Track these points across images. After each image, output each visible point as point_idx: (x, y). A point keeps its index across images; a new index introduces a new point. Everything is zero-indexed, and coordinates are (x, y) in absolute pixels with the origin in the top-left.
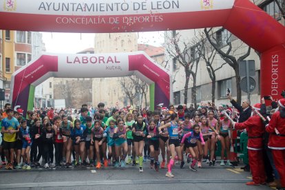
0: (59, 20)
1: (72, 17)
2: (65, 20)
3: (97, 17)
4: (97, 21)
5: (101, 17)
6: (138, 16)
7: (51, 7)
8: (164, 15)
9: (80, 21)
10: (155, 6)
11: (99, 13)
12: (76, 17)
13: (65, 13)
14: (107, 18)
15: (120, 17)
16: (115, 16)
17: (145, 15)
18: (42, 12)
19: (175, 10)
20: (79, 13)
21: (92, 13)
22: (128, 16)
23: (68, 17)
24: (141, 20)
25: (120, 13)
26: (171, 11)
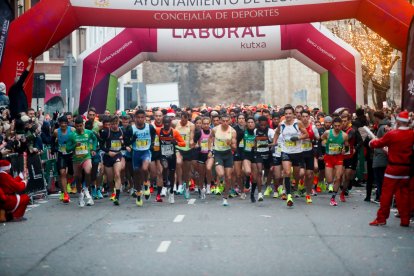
0: (158, 16)
1: (173, 13)
2: (165, 16)
3: (201, 12)
4: (201, 16)
5: (207, 12)
6: (249, 10)
7: (149, 2)
8: (281, 9)
9: (181, 16)
11: (204, 8)
12: (178, 12)
13: (165, 8)
14: (213, 13)
15: (229, 12)
16: (222, 11)
17: (257, 9)
18: (139, 7)
19: (294, 3)
20: (181, 8)
21: (195, 8)
22: (238, 10)
23: (168, 12)
24: (253, 14)
25: (229, 6)
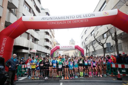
0: (49, 23)
1: (53, 22)
2: (51, 23)
4: (63, 23)
5: (64, 21)
6: (78, 20)
7: (46, 19)
8: (89, 19)
9: (56, 23)
10: (85, 16)
11: (64, 20)
12: (55, 21)
13: (51, 20)
14: (66, 21)
15: (72, 21)
16: (69, 21)
17: (81, 19)
18: (43, 20)
19: (93, 17)
20: (56, 20)
21: (61, 20)
22: (75, 20)
23: (52, 22)
24: (80, 21)
25: (72, 19)
26: (91, 17)
